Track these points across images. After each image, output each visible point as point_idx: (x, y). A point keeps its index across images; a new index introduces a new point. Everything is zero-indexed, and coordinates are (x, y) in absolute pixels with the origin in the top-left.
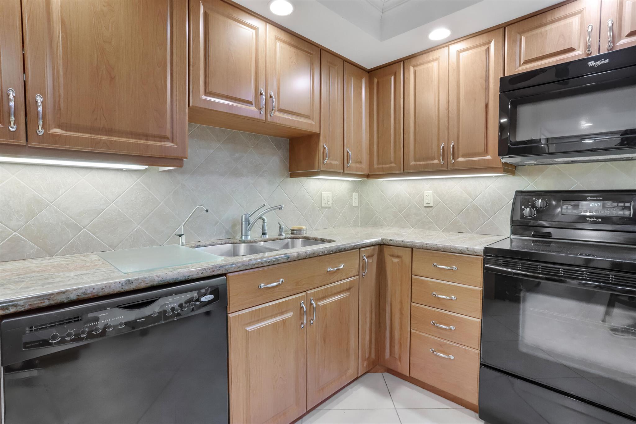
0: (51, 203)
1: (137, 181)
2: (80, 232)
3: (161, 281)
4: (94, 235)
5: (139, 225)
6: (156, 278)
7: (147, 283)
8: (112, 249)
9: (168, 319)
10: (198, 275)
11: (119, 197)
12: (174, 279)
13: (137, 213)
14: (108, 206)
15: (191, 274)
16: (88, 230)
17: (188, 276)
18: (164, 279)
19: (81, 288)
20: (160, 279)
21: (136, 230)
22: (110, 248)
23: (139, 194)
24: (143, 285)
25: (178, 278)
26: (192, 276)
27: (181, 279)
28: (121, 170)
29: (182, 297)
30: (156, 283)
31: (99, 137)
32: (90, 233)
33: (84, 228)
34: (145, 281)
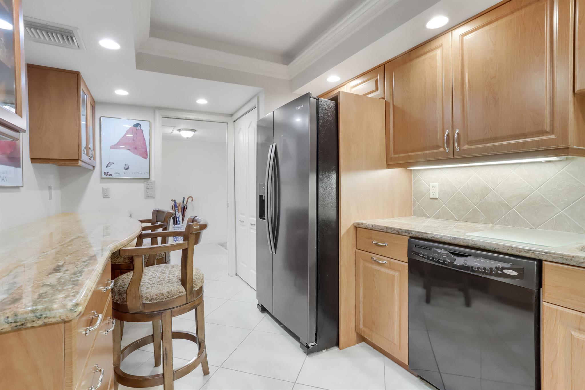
0: (493, 189)
1: (562, 170)
2: (510, 210)
3: (473, 244)
4: (520, 214)
5: (562, 210)
6: (471, 242)
7: (464, 243)
8: (534, 228)
9: (474, 272)
10: (504, 250)
11: (542, 185)
12: (483, 246)
13: (561, 200)
14: (532, 193)
15: (497, 247)
16: (515, 209)
17: (495, 247)
18: (476, 243)
19: (433, 234)
20: (473, 243)
21: (559, 215)
22: (533, 227)
23: (563, 182)
24: (462, 243)
25: (486, 247)
26: (498, 249)
27: (489, 248)
28: (541, 162)
29: (487, 261)
30: (470, 245)
31: (488, 145)
32: (517, 212)
33: (513, 208)
34: (463, 241)
